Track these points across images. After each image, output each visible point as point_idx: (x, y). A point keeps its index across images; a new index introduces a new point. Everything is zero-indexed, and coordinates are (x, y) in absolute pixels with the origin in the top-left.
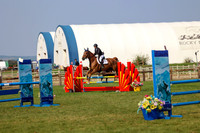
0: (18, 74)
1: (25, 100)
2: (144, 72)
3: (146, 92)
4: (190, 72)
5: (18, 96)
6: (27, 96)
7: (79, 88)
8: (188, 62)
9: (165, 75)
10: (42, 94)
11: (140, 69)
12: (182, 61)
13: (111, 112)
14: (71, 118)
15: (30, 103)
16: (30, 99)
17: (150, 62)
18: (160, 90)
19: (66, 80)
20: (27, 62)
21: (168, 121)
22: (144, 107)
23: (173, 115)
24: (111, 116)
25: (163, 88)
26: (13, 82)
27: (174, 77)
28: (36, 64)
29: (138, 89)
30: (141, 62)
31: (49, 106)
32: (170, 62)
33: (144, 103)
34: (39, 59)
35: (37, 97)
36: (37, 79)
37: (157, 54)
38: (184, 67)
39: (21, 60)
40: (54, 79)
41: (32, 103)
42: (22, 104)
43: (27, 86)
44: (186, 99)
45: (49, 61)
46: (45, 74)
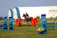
0: (3, 21)
1: (5, 28)
2: (39, 21)
3: (39, 26)
4: (52, 21)
5: (3, 27)
6: (6, 27)
7: (20, 25)
8: (51, 18)
9: (45, 21)
10: (10, 27)
11: (38, 20)
12: (50, 17)
13: (29, 32)
14: (18, 34)
15: (6, 29)
16: (6, 28)
17: (41, 18)
18: (43, 26)
19: (17, 23)
20: (6, 18)
21: (46, 34)
22: (39, 31)
23: (47, 33)
24: (29, 33)
25: (44, 25)
26: (2, 23)
27: (47, 22)
28: (8, 18)
29: (37, 25)
30: (38, 18)
31: (12, 30)
32: (46, 18)
33: (39, 29)
34: (9, 17)
35: (8, 28)
36: (8, 23)
37: (42, 15)
38: (50, 19)
39: (4, 17)
40: (13, 23)
41: (7, 29)
42: (4, 30)
43: (5, 25)
44: (51, 28)
45: (12, 17)
46: (11, 21)
